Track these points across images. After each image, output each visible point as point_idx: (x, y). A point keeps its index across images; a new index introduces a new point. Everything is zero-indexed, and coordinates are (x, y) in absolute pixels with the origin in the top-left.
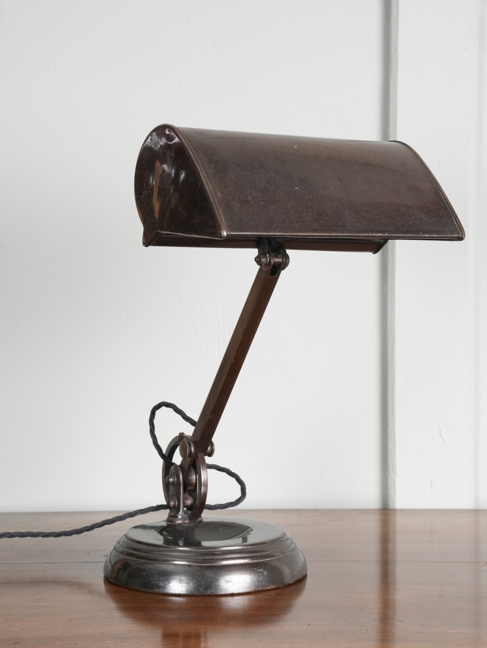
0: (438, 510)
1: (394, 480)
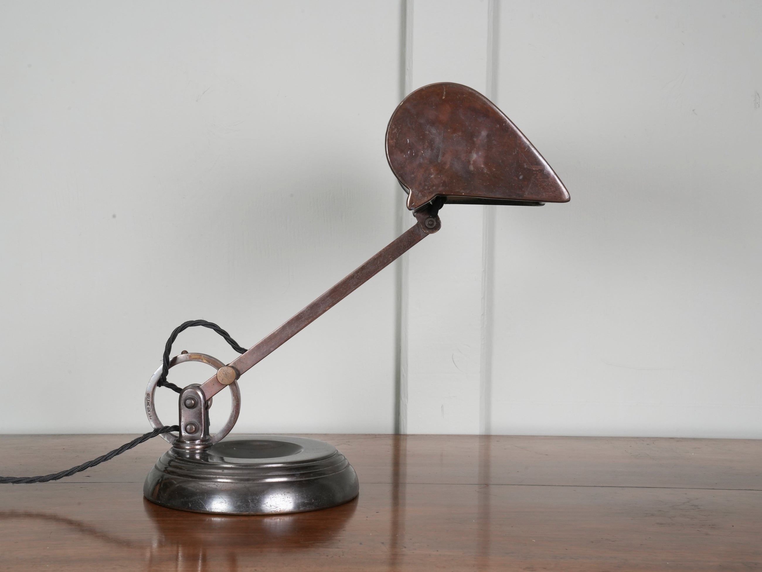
0: (448, 436)
1: (406, 405)
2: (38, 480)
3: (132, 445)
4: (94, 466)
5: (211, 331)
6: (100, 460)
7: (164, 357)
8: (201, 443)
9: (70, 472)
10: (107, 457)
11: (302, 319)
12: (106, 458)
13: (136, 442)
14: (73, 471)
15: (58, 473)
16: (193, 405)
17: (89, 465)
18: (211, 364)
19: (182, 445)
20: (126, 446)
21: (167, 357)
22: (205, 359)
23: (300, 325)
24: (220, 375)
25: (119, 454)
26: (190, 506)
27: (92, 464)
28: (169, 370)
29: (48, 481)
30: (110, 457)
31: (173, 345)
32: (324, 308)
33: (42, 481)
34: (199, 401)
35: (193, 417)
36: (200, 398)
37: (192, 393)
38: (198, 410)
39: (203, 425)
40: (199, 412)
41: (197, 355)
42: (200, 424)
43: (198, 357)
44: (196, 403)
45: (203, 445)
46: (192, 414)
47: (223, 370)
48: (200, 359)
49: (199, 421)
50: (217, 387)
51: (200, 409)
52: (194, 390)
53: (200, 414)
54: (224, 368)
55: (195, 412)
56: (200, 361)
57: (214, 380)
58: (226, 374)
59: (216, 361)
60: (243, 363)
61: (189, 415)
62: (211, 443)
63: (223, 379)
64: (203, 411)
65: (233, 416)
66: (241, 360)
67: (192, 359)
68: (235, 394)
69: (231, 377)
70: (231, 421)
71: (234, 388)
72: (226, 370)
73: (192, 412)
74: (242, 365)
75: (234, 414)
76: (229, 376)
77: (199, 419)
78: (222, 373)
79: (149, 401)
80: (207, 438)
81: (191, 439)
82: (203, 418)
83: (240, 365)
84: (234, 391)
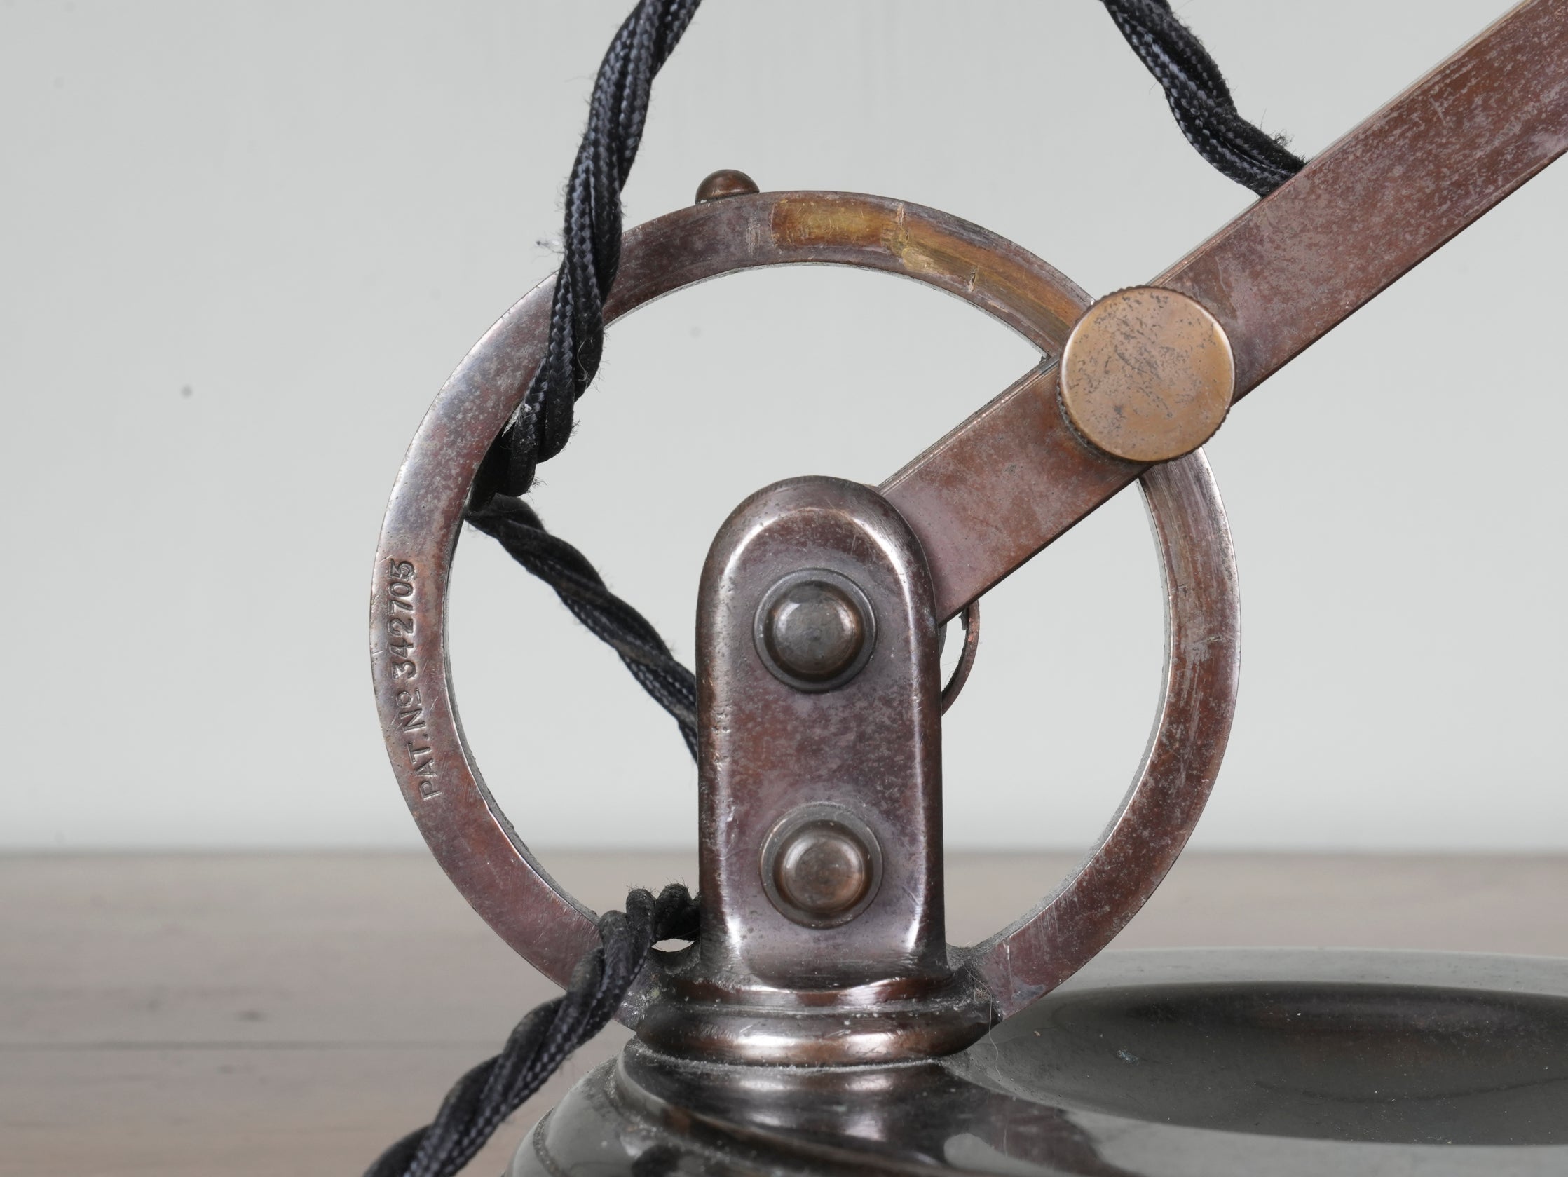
16: (846, 644)
18: (981, 284)
22: (922, 246)
34: (889, 614)
35: (840, 768)
36: (892, 592)
37: (824, 545)
38: (877, 703)
39: (922, 839)
40: (894, 721)
41: (843, 209)
42: (893, 829)
43: (857, 223)
44: (867, 634)
45: (928, 1025)
46: (823, 740)
47: (1125, 329)
48: (879, 246)
49: (884, 806)
50: (1041, 496)
51: (895, 689)
52: (845, 516)
53: (894, 736)
54: (1126, 306)
55: (853, 724)
56: (877, 263)
57: (1018, 427)
58: (1148, 363)
59: (1022, 262)
60: (1282, 270)
61: (801, 749)
62: (987, 1005)
63: (1118, 409)
64: (921, 711)
65: (1179, 761)
66: (1259, 247)
67: (798, 241)
68: (1199, 558)
69: (1193, 393)
70: (1164, 800)
71: (1192, 498)
72: (1150, 325)
73: (824, 718)
74: (1273, 288)
75: (1192, 739)
76: (1171, 380)
77: (891, 786)
78: (1111, 349)
79: (408, 624)
80: (953, 965)
81: (819, 970)
82: (919, 780)
83: (1255, 289)
84: (1194, 533)
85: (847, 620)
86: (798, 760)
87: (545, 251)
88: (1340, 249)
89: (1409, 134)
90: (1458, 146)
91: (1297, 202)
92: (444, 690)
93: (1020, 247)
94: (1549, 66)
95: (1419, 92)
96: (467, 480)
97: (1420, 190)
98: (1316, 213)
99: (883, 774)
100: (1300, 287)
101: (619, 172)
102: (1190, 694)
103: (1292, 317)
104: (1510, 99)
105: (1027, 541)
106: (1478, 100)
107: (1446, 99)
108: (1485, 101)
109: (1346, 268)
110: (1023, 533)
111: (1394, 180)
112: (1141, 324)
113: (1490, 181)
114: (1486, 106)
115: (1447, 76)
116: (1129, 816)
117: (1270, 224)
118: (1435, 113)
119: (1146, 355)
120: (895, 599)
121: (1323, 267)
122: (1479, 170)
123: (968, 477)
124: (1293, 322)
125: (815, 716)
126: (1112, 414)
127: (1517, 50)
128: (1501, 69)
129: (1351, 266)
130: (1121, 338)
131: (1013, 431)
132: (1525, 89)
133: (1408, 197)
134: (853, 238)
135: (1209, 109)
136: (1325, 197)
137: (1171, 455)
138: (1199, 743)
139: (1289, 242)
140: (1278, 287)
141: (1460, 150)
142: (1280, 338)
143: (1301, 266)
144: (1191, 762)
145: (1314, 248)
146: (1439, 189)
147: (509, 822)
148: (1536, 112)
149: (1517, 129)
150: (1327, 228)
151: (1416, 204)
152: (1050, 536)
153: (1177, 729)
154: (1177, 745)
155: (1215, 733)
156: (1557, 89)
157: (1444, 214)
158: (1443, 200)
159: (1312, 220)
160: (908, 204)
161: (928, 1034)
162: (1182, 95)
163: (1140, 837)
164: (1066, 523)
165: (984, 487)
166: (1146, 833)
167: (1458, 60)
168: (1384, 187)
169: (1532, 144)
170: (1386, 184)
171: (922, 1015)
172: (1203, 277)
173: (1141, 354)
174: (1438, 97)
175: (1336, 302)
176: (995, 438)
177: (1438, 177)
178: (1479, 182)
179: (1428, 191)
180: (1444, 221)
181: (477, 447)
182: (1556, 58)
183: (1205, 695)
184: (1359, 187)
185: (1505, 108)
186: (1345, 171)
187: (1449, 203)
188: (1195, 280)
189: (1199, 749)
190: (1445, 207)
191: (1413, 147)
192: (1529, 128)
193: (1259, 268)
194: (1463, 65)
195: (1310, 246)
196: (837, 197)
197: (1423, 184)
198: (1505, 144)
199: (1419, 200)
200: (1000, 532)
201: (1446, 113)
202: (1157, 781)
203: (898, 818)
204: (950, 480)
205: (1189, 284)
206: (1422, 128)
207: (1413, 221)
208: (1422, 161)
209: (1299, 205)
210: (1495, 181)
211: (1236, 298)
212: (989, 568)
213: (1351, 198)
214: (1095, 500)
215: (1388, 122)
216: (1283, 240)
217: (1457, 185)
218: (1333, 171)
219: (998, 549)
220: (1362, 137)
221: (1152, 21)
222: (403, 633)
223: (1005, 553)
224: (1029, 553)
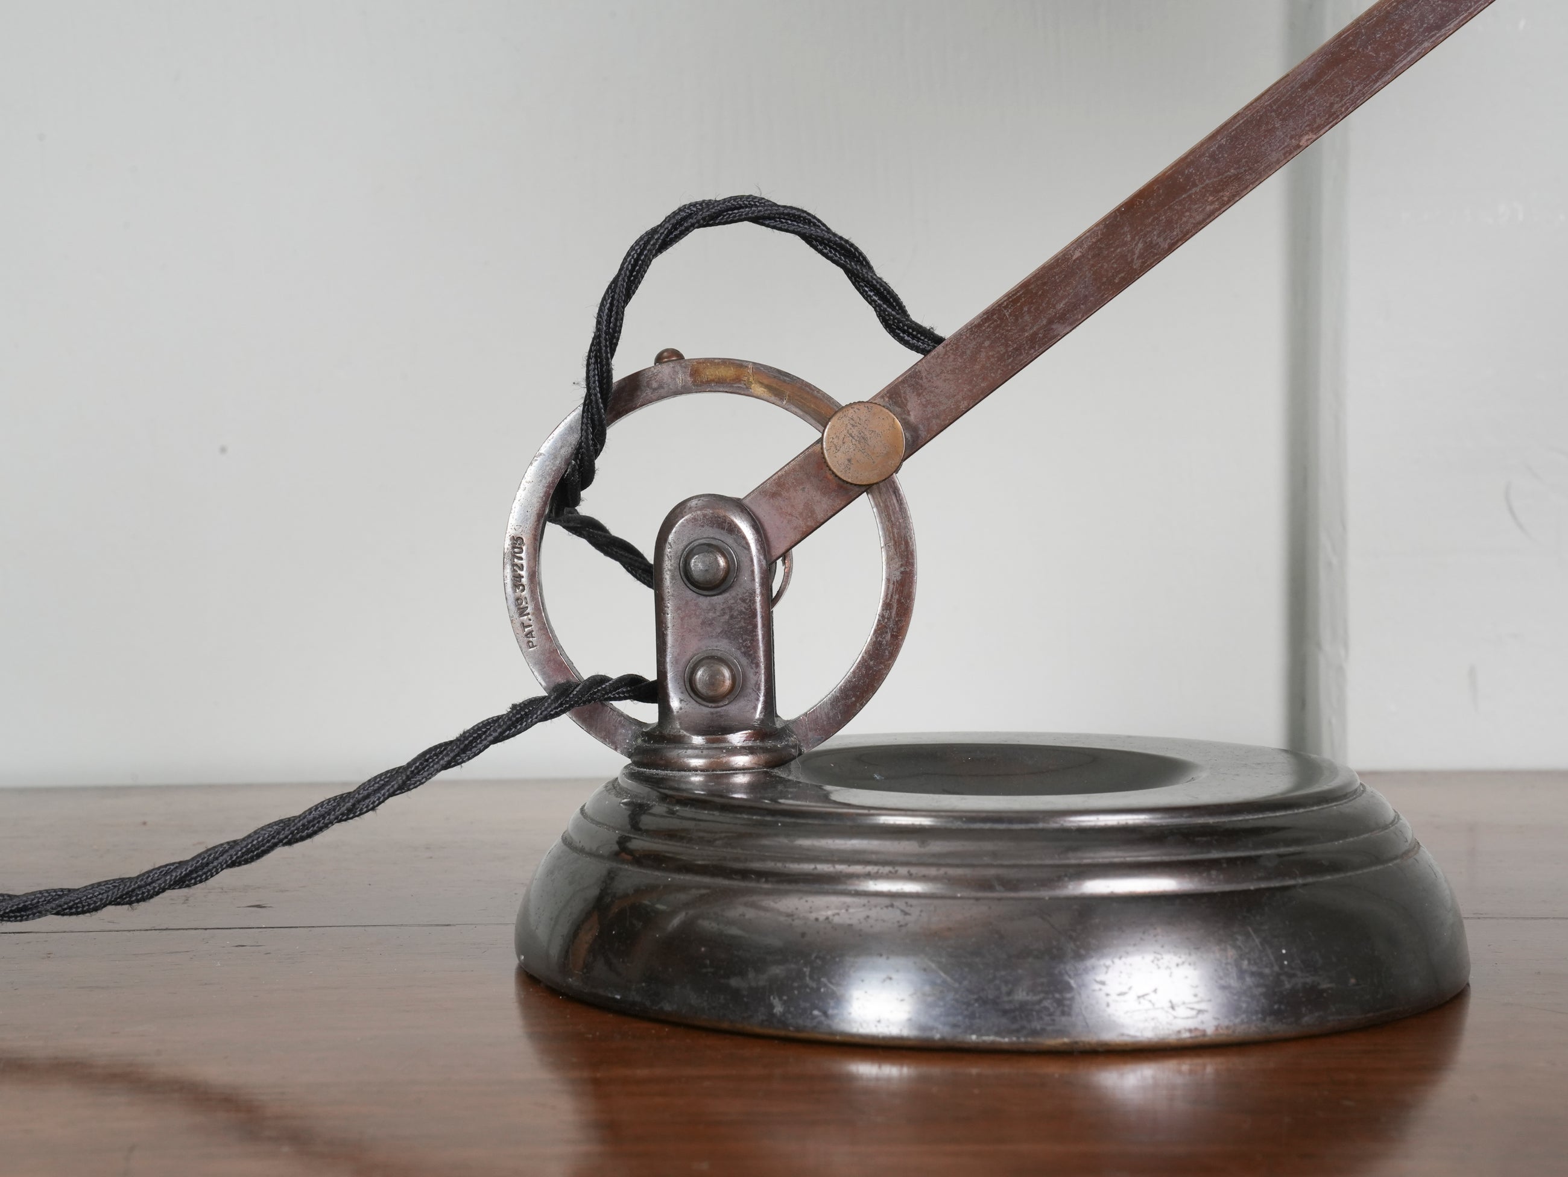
2: (53, 905)
3: (464, 751)
4: (302, 839)
5: (792, 244)
6: (329, 814)
7: (592, 367)
8: (758, 743)
9: (196, 870)
10: (359, 802)
11: (1193, 190)
12: (354, 805)
13: (480, 736)
14: (207, 864)
15: (144, 874)
16: (721, 574)
17: (281, 836)
18: (789, 401)
19: (674, 753)
20: (441, 752)
21: (602, 366)
22: (761, 383)
23: (1184, 219)
24: (835, 441)
25: (409, 790)
26: (778, 1009)
27: (292, 833)
28: (607, 431)
29: (96, 909)
30: (372, 799)
31: (628, 310)
32: (1291, 138)
33: (71, 908)
34: (745, 560)
35: (721, 632)
36: (745, 548)
37: (712, 527)
38: (739, 600)
39: (762, 666)
40: (747, 609)
41: (723, 367)
42: (748, 661)
43: (729, 373)
44: (732, 568)
45: (764, 753)
46: (713, 619)
47: (852, 422)
48: (741, 384)
49: (743, 650)
50: (817, 502)
51: (747, 594)
52: (722, 513)
53: (747, 617)
54: (853, 411)
55: (727, 611)
56: (740, 392)
57: (806, 469)
58: (863, 438)
59: (809, 390)
60: (932, 392)
61: (703, 623)
62: (796, 745)
63: (849, 460)
64: (761, 604)
65: (887, 628)
66: (921, 381)
67: (702, 382)
68: (895, 531)
69: (885, 452)
70: (880, 647)
71: (892, 502)
72: (864, 420)
73: (713, 608)
74: (927, 400)
75: (893, 617)
76: (874, 446)
77: (746, 640)
78: (846, 432)
79: (521, 568)
80: (778, 725)
81: (713, 727)
82: (760, 637)
83: (919, 401)
84: (893, 519)
85: (722, 562)
86: (702, 629)
87: (578, 387)
88: (960, 381)
89: (992, 326)
90: (1016, 331)
91: (938, 359)
92: (538, 598)
93: (808, 383)
94: (1060, 291)
95: (996, 305)
96: (547, 498)
97: (998, 352)
98: (948, 364)
99: (742, 634)
100: (941, 400)
101: (610, 349)
102: (892, 596)
103: (937, 414)
104: (1041, 308)
105: (810, 523)
106: (1026, 309)
107: (1010, 308)
108: (1029, 309)
109: (963, 391)
110: (809, 519)
111: (985, 348)
112: (860, 419)
113: (1031, 348)
114: (1029, 311)
115: (1010, 297)
116: (864, 655)
117: (926, 370)
118: (1005, 315)
119: (862, 434)
120: (746, 552)
121: (951, 390)
122: (1027, 342)
123: (783, 493)
124: (938, 417)
125: (709, 608)
126: (847, 462)
127: (1045, 284)
128: (1036, 293)
129: (965, 389)
130: (851, 426)
131: (804, 471)
132: (1048, 303)
133: (993, 356)
134: (728, 380)
135: (893, 316)
136: (952, 356)
137: (875, 482)
138: (897, 619)
139: (935, 378)
140: (930, 400)
141: (1017, 333)
142: (931, 424)
143: (941, 390)
144: (893, 629)
145: (947, 382)
146: (1007, 352)
147: (571, 661)
148: (1054, 314)
149: (1045, 322)
150: (953, 371)
151: (996, 359)
152: (822, 521)
153: (886, 612)
154: (886, 620)
155: (905, 614)
156: (1064, 302)
157: (1009, 364)
158: (1009, 357)
159: (946, 368)
160: (754, 363)
161: (763, 757)
162: (881, 310)
163: (869, 664)
164: (829, 515)
165: (790, 498)
166: (872, 663)
167: (1016, 290)
168: (980, 351)
169: (1052, 329)
170: (982, 350)
171: (761, 748)
172: (894, 396)
173: (860, 434)
174: (1006, 307)
175: (958, 407)
176: (795, 475)
177: (1007, 346)
178: (1027, 348)
179: (1002, 353)
180: (1010, 367)
181: (552, 483)
182: (1063, 287)
183: (899, 596)
184: (968, 352)
185: (1039, 312)
186: (962, 344)
187: (1012, 358)
188: (890, 398)
189: (897, 622)
190: (1010, 360)
191: (994, 332)
192: (1051, 322)
193: (921, 391)
194: (1018, 292)
195: (945, 381)
196: (720, 361)
197: (999, 350)
198: (1039, 329)
199: (997, 357)
200: (799, 519)
201: (1010, 315)
202: (877, 638)
203: (750, 655)
204: (774, 495)
205: (887, 399)
206: (998, 322)
207: (994, 367)
208: (999, 338)
209: (939, 361)
210: (1035, 347)
211: (910, 406)
212: (793, 536)
213: (964, 357)
214: (844, 503)
215: (982, 320)
216: (932, 378)
217: (1016, 349)
218: (956, 344)
219: (797, 527)
220: (969, 327)
221: (863, 275)
222: (520, 572)
223: (801, 529)
224: (812, 529)
